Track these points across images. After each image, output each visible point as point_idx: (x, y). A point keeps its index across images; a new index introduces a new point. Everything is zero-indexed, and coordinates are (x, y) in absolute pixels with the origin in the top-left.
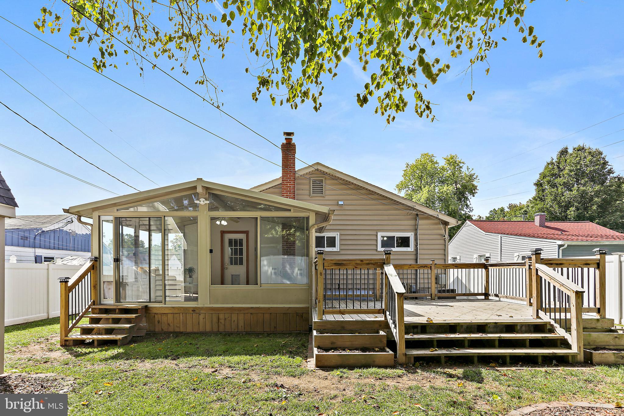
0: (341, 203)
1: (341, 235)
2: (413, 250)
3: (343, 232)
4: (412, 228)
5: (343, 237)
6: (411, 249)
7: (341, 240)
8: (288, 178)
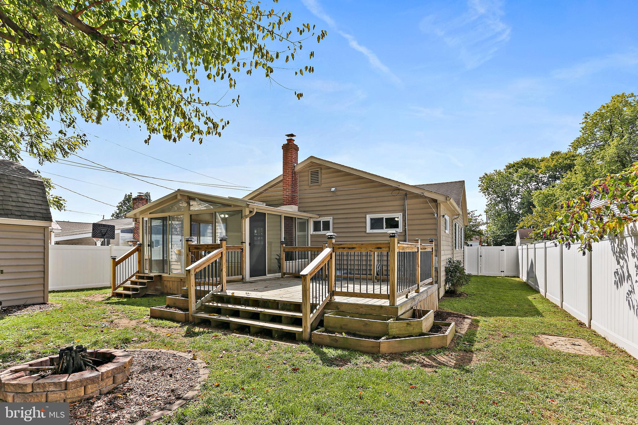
0: (333, 189)
1: (334, 219)
2: (401, 231)
3: (336, 217)
4: (400, 208)
5: (336, 221)
6: (400, 230)
7: (333, 223)
8: (287, 173)
